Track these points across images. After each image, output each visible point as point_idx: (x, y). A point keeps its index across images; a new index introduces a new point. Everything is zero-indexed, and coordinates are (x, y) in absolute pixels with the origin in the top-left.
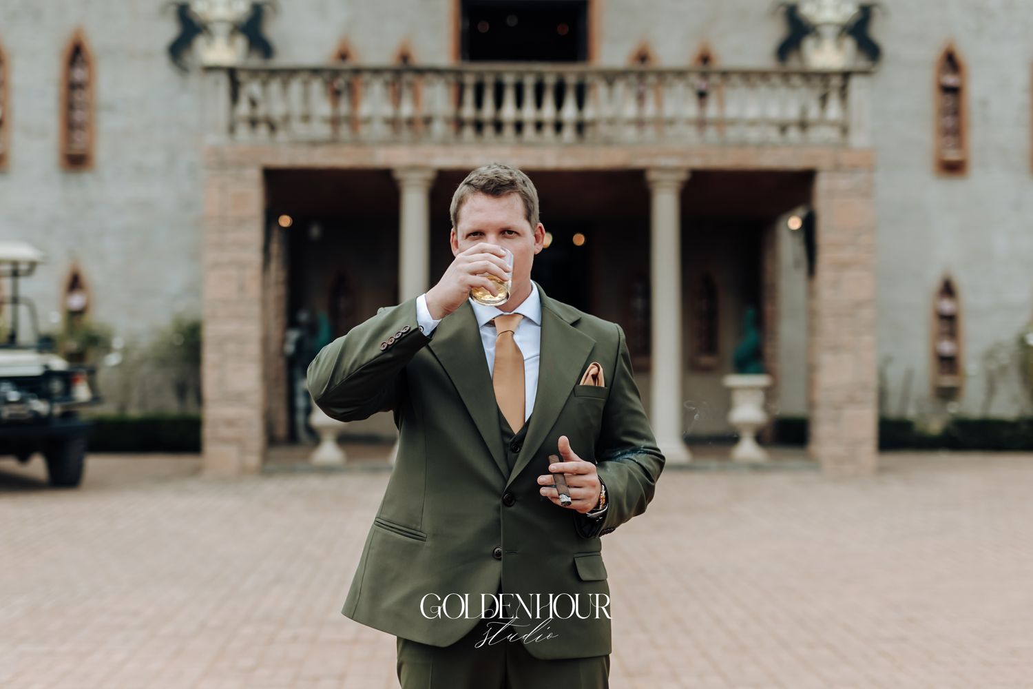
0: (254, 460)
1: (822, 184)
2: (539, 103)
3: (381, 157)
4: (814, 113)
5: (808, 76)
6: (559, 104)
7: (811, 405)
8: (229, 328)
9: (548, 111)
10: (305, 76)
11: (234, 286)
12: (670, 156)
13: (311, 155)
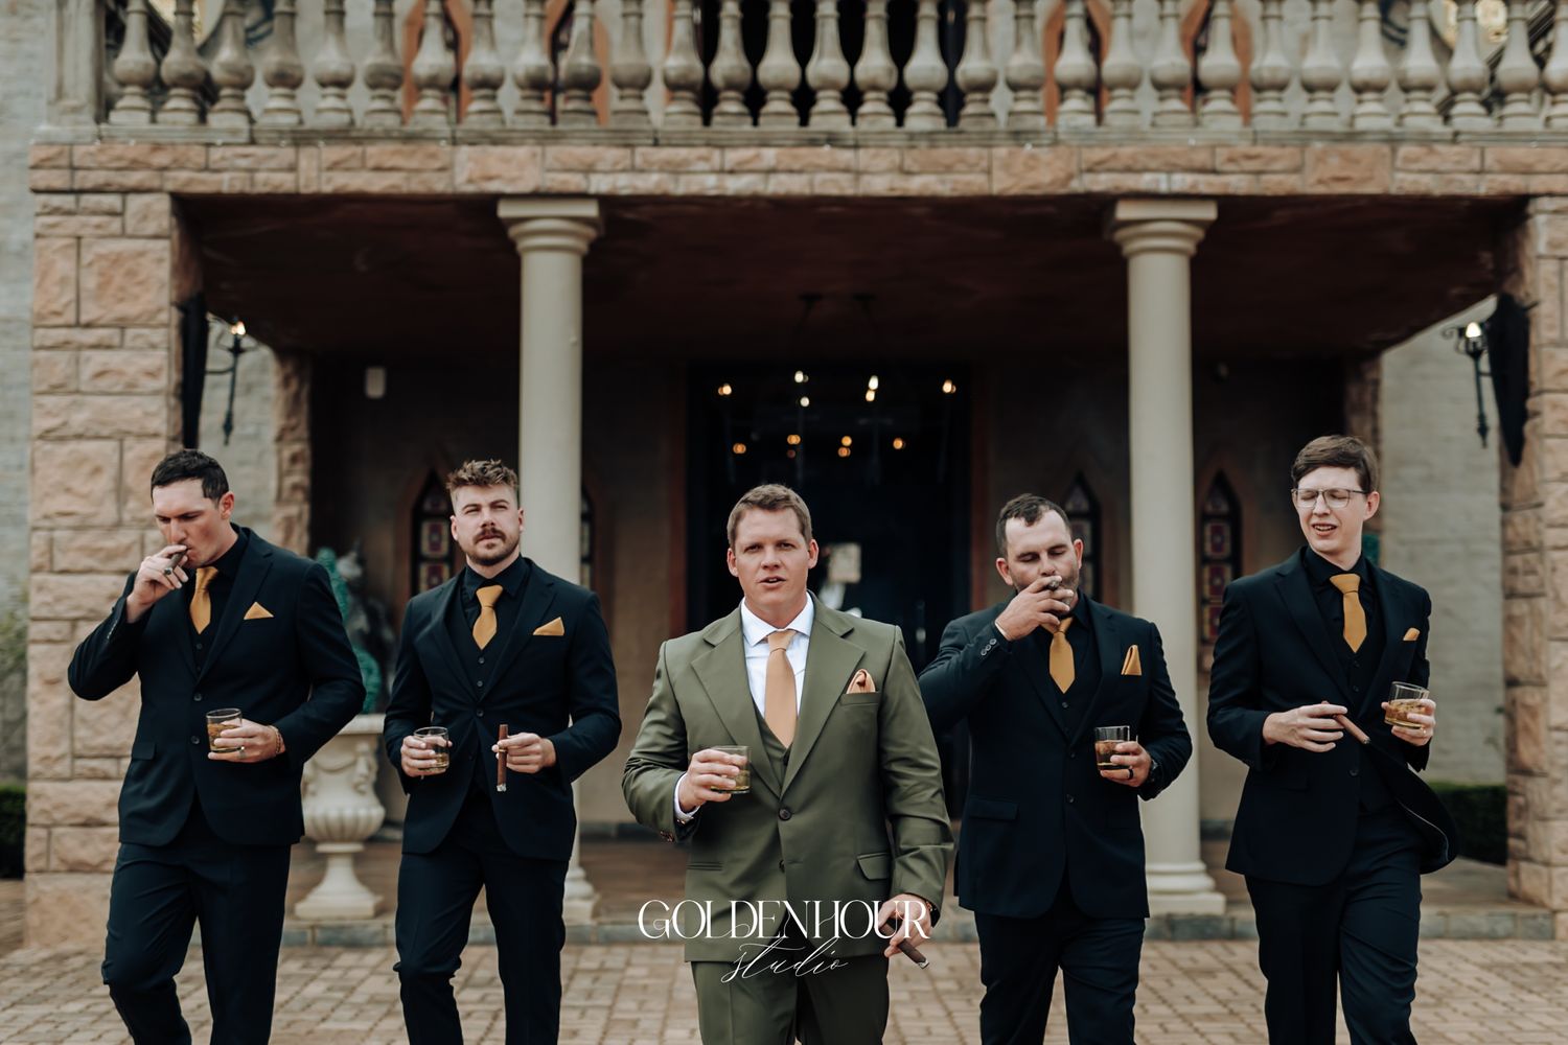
2: (851, 47)
9: (874, 65)
11: (104, 482)
12: (1171, 169)
13: (292, 168)
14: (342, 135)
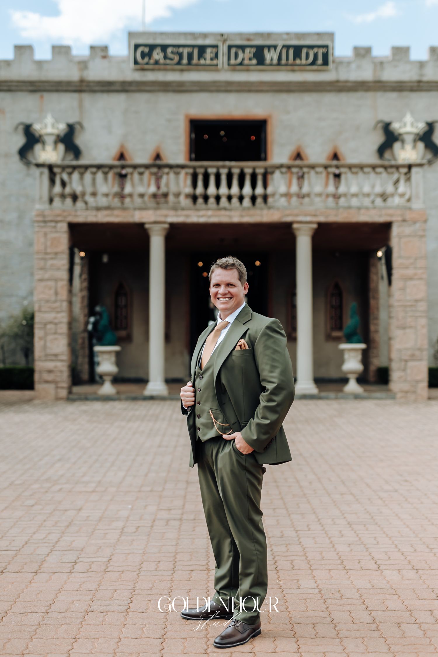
0: (64, 393)
1: (395, 231)
2: (229, 185)
3: (137, 217)
4: (390, 189)
5: (397, 167)
6: (241, 185)
7: (390, 360)
8: (50, 316)
9: (235, 189)
10: (94, 170)
11: (52, 292)
12: (306, 215)
13: (96, 216)
14: (108, 208)
